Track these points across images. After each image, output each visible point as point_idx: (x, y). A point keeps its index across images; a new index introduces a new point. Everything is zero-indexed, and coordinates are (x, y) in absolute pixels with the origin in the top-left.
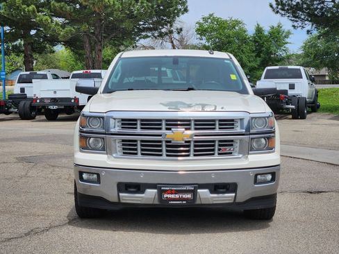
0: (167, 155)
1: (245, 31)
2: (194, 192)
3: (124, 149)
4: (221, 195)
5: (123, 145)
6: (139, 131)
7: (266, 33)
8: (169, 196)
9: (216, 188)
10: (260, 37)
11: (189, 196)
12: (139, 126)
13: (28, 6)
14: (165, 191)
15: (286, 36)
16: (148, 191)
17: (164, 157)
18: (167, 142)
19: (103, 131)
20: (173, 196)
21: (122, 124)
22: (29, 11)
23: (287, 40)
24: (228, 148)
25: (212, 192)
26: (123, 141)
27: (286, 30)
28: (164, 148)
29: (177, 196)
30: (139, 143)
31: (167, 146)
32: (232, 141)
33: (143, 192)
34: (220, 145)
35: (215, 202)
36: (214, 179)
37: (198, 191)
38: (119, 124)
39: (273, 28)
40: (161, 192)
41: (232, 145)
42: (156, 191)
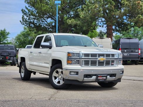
0: (98, 65)
2: (106, 77)
4: (112, 78)
5: (85, 62)
6: (90, 58)
8: (100, 78)
11: (105, 78)
12: (90, 56)
16: (93, 77)
17: (97, 66)
18: (98, 61)
19: (79, 58)
21: (84, 55)
25: (110, 77)
28: (97, 63)
29: (102, 78)
30: (90, 61)
31: (98, 62)
33: (91, 77)
36: (112, 72)
41: (114, 62)
42: (96, 77)
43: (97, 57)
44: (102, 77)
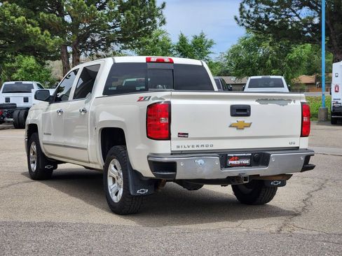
1: (169, 41)
7: (190, 43)
10: (184, 46)
13: (17, 17)
15: (209, 46)
22: (18, 22)
23: (210, 50)
27: (209, 40)
39: (196, 38)
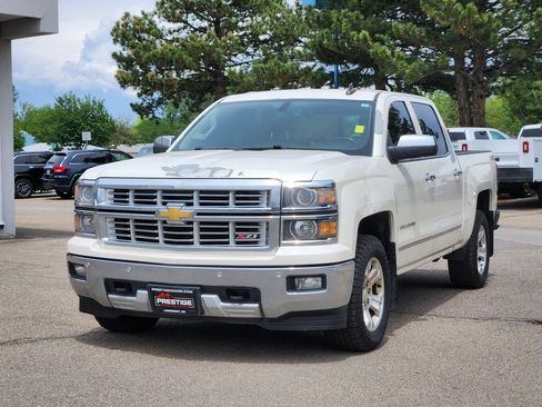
2: (195, 297)
3: (117, 231)
5: (117, 225)
6: (131, 206)
8: (163, 301)
9: (229, 294)
11: (189, 303)
12: (131, 199)
14: (158, 294)
16: (140, 292)
17: (161, 244)
18: (164, 222)
19: (92, 205)
20: (167, 301)
21: (115, 196)
22: (358, 40)
24: (249, 234)
25: (223, 300)
26: (116, 220)
28: (160, 232)
29: (173, 302)
30: (131, 223)
31: (165, 228)
32: (257, 224)
33: (134, 294)
34: (237, 230)
35: (232, 316)
36: (221, 280)
37: (203, 296)
38: (109, 196)
40: (153, 295)
41: (256, 230)
42: (146, 292)
43: (159, 207)
44: (173, 296)
